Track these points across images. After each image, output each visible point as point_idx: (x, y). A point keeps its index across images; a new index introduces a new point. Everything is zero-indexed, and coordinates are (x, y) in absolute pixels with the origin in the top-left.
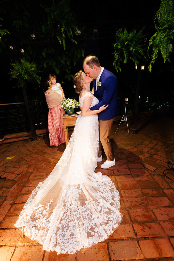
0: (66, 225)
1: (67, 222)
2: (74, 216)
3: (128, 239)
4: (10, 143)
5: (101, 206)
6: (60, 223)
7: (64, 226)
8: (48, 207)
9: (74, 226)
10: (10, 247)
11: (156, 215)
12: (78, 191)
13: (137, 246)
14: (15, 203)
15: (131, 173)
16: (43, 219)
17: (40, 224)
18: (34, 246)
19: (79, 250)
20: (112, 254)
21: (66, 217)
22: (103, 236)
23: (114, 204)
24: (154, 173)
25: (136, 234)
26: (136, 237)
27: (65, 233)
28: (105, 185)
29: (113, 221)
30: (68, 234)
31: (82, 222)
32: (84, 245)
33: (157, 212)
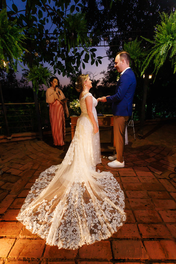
0: (69, 221)
1: (70, 218)
2: (77, 213)
3: (133, 239)
4: (17, 142)
5: (105, 205)
6: (63, 219)
7: (67, 222)
8: (51, 203)
9: (77, 222)
10: (11, 238)
11: (162, 217)
12: (82, 189)
13: (142, 247)
14: (18, 197)
15: (137, 176)
16: (45, 214)
17: (42, 219)
18: (35, 239)
19: (81, 246)
20: (115, 252)
21: (69, 213)
22: (106, 234)
23: (119, 204)
24: (160, 177)
25: (141, 235)
26: (141, 237)
27: (67, 228)
28: (109, 185)
29: (117, 220)
30: (70, 229)
31: (85, 219)
32: (86, 241)
33: (164, 214)
